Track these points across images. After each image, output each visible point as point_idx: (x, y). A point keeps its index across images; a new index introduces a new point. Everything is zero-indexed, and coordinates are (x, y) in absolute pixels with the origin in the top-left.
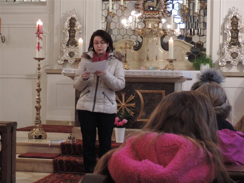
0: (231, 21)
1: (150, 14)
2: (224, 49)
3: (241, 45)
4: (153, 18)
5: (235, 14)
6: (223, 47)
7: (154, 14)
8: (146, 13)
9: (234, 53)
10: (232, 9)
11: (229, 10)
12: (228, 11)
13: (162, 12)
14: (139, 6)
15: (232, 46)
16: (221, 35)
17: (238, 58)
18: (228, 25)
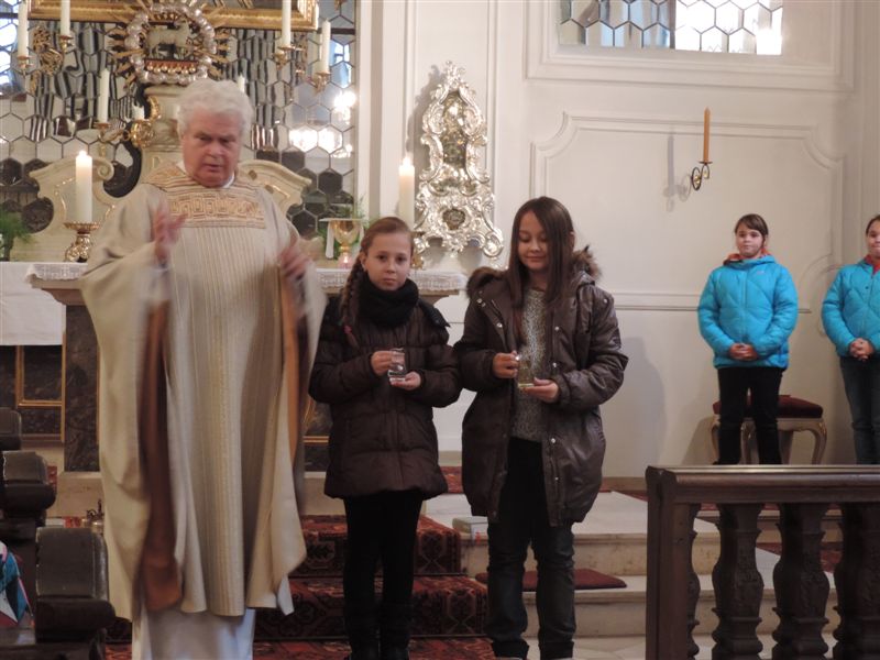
0: (443, 107)
1: (166, 72)
2: (422, 196)
3: (475, 186)
4: (178, 84)
5: (454, 83)
6: (417, 190)
7: (179, 73)
8: (155, 67)
9: (454, 209)
10: (446, 70)
11: (432, 71)
12: (430, 75)
13: (207, 65)
14: (127, 43)
15: (448, 189)
16: (408, 150)
17: (467, 226)
18: (433, 119)
